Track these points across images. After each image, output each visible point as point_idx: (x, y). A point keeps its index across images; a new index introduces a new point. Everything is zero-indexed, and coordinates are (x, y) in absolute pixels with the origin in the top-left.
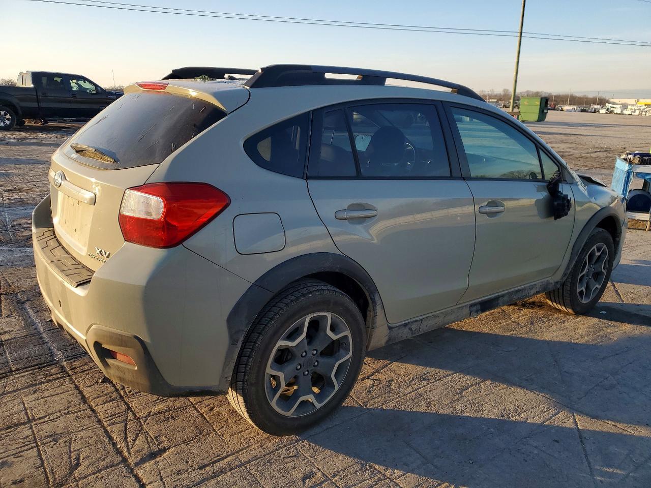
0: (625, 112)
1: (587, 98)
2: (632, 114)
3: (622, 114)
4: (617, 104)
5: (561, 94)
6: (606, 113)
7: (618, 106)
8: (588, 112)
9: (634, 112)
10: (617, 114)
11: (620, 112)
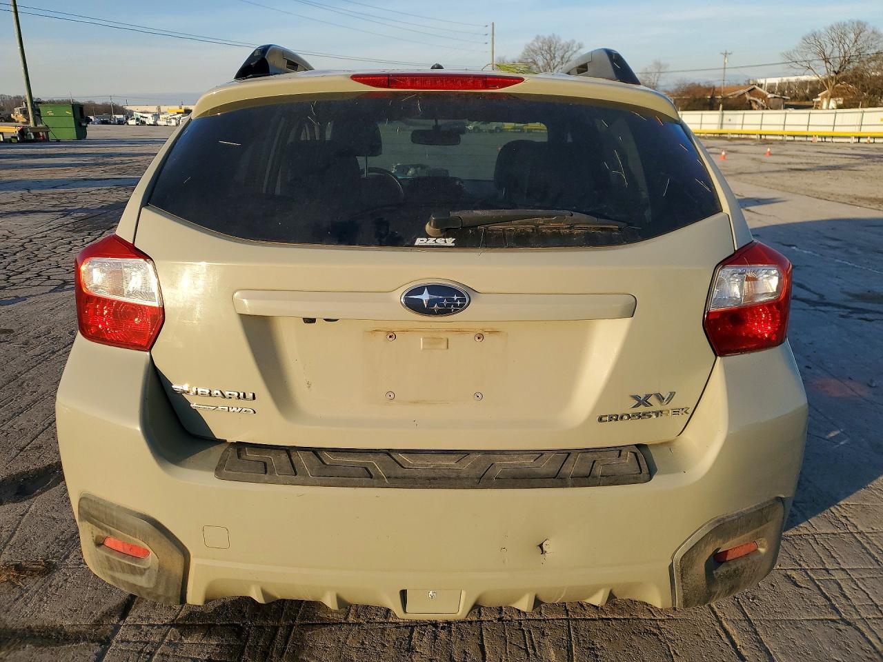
0: (159, 122)
1: (95, 105)
2: (169, 124)
3: (155, 124)
4: (148, 113)
5: (64, 99)
6: (137, 125)
7: (149, 116)
8: (110, 123)
9: (171, 122)
10: (150, 125)
11: (152, 123)
